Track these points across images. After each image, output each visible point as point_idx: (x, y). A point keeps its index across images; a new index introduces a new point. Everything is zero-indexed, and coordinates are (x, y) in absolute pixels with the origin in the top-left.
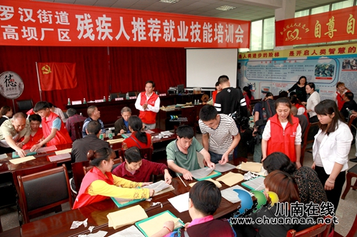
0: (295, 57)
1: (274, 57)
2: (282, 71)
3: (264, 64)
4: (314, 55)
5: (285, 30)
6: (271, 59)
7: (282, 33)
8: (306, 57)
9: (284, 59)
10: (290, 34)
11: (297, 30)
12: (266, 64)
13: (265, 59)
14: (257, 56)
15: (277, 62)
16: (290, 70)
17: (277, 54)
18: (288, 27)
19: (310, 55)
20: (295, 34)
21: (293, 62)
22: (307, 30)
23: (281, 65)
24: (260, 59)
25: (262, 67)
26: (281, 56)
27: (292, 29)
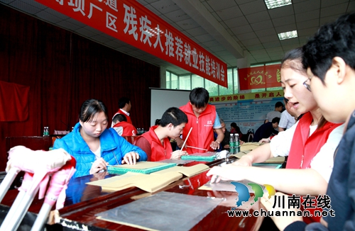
0: (261, 99)
1: (239, 99)
2: (248, 111)
3: (229, 106)
4: (279, 96)
5: (248, 76)
6: (236, 101)
7: (245, 79)
8: (271, 98)
9: (250, 102)
10: (254, 80)
11: (260, 77)
12: (231, 107)
13: (230, 101)
14: (220, 99)
15: (243, 104)
16: (257, 111)
17: (242, 97)
18: (251, 74)
19: (275, 97)
20: (259, 80)
21: (259, 103)
22: (270, 77)
23: (247, 107)
24: (224, 102)
25: (227, 109)
26: (246, 98)
27: (256, 76)
